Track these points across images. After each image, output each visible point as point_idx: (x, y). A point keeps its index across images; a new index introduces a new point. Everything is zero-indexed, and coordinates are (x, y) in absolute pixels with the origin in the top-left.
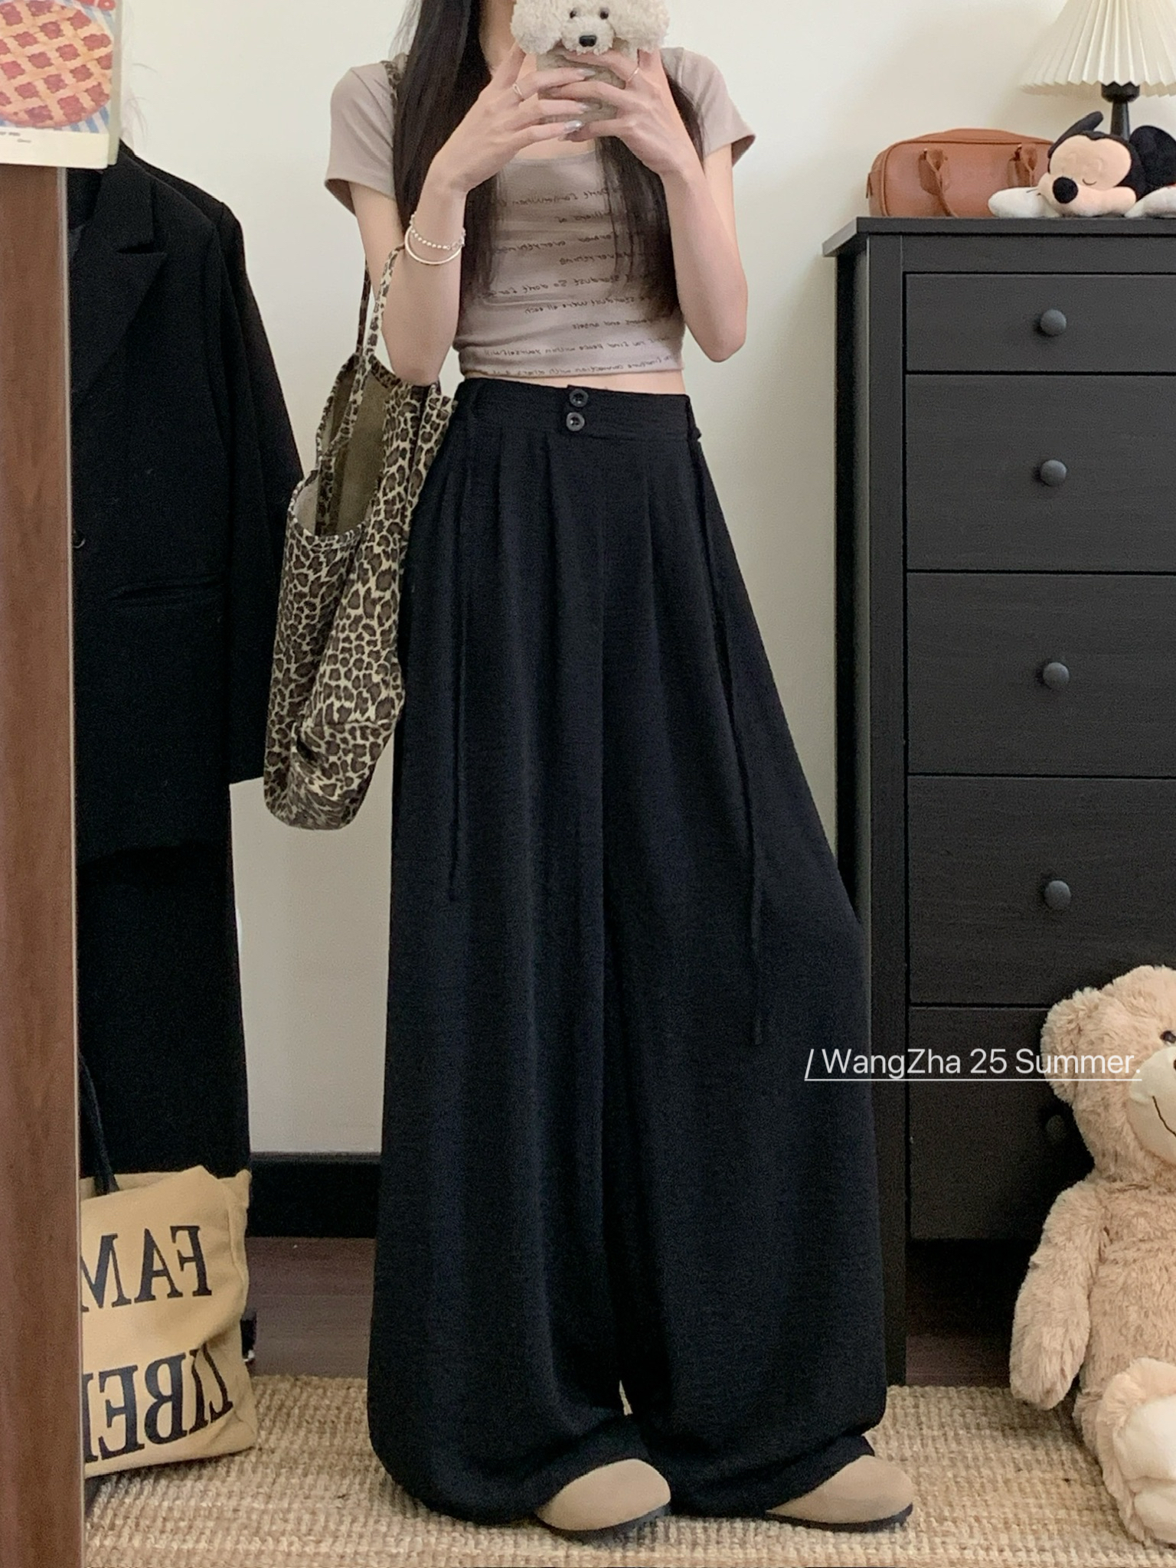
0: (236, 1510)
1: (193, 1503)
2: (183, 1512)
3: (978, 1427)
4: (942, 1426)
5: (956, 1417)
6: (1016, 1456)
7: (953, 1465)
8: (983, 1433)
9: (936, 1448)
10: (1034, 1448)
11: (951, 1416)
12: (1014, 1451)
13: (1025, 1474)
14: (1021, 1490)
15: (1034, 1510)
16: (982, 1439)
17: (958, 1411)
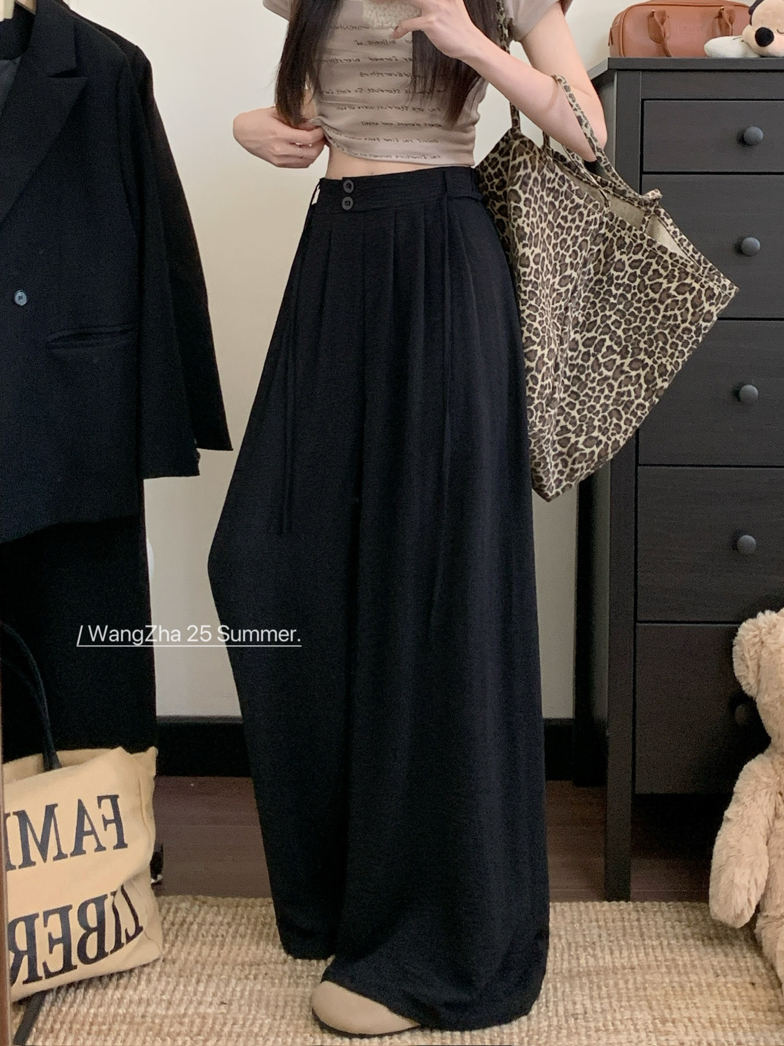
0: (143, 1016)
1: (112, 1010)
2: (104, 1018)
3: (685, 938)
4: (659, 936)
5: (669, 929)
6: (715, 963)
7: (669, 972)
8: (688, 942)
9: (656, 957)
10: (726, 955)
11: (664, 927)
12: (713, 959)
13: (722, 979)
14: (720, 993)
15: (731, 1011)
16: (688, 946)
17: (669, 923)
